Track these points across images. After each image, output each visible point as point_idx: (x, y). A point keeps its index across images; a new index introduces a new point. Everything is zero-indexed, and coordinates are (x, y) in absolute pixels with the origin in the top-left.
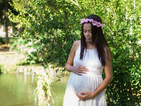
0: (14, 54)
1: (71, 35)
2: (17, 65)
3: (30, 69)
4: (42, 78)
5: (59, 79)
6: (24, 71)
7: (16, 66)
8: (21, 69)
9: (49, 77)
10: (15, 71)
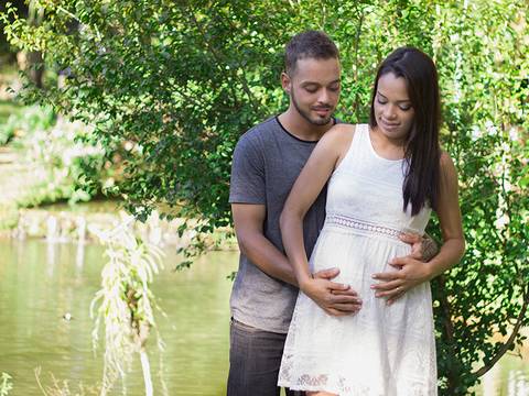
0: (9, 163)
1: (236, 102)
2: (20, 206)
3: (68, 224)
4: (119, 254)
5: (187, 260)
6: (46, 229)
7: (14, 211)
8: (35, 220)
9: (145, 253)
10: (12, 227)
